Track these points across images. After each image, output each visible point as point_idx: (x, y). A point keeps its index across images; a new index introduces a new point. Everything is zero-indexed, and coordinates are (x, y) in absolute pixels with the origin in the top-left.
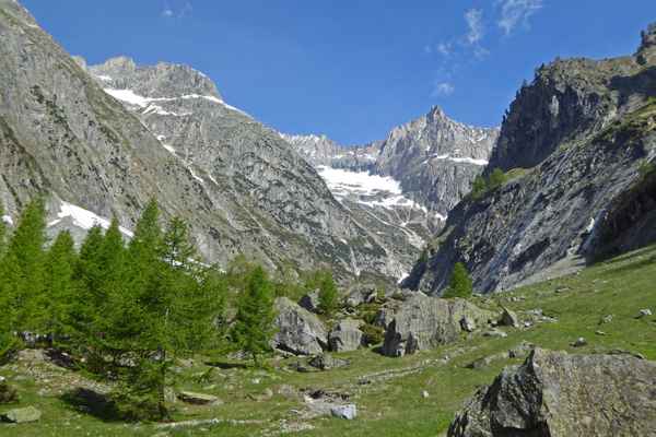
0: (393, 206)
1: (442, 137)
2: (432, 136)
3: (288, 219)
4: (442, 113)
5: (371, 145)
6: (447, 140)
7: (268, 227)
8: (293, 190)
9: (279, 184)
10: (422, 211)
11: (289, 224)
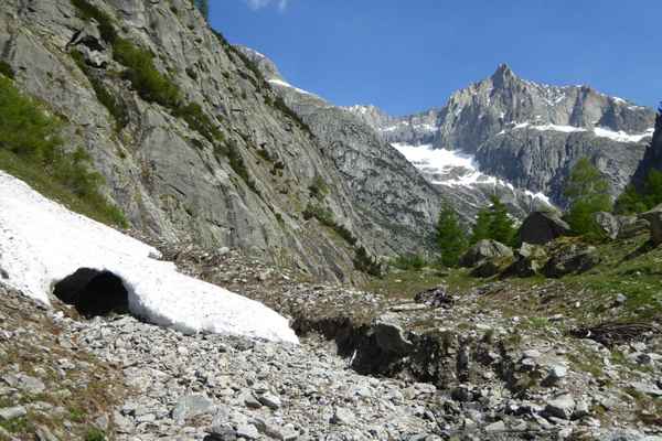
0: (474, 185)
1: (518, 101)
2: (506, 100)
3: (391, 211)
4: (512, 74)
5: (427, 114)
6: (523, 105)
7: (376, 220)
8: (389, 178)
9: (374, 174)
10: (508, 188)
11: (393, 215)
